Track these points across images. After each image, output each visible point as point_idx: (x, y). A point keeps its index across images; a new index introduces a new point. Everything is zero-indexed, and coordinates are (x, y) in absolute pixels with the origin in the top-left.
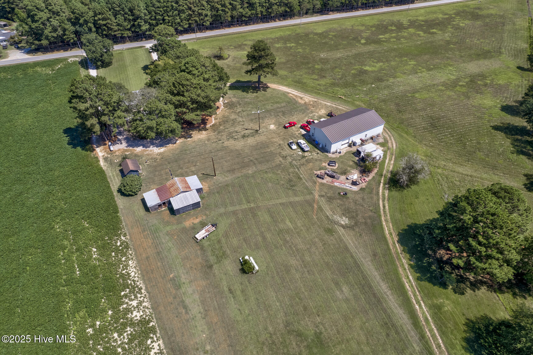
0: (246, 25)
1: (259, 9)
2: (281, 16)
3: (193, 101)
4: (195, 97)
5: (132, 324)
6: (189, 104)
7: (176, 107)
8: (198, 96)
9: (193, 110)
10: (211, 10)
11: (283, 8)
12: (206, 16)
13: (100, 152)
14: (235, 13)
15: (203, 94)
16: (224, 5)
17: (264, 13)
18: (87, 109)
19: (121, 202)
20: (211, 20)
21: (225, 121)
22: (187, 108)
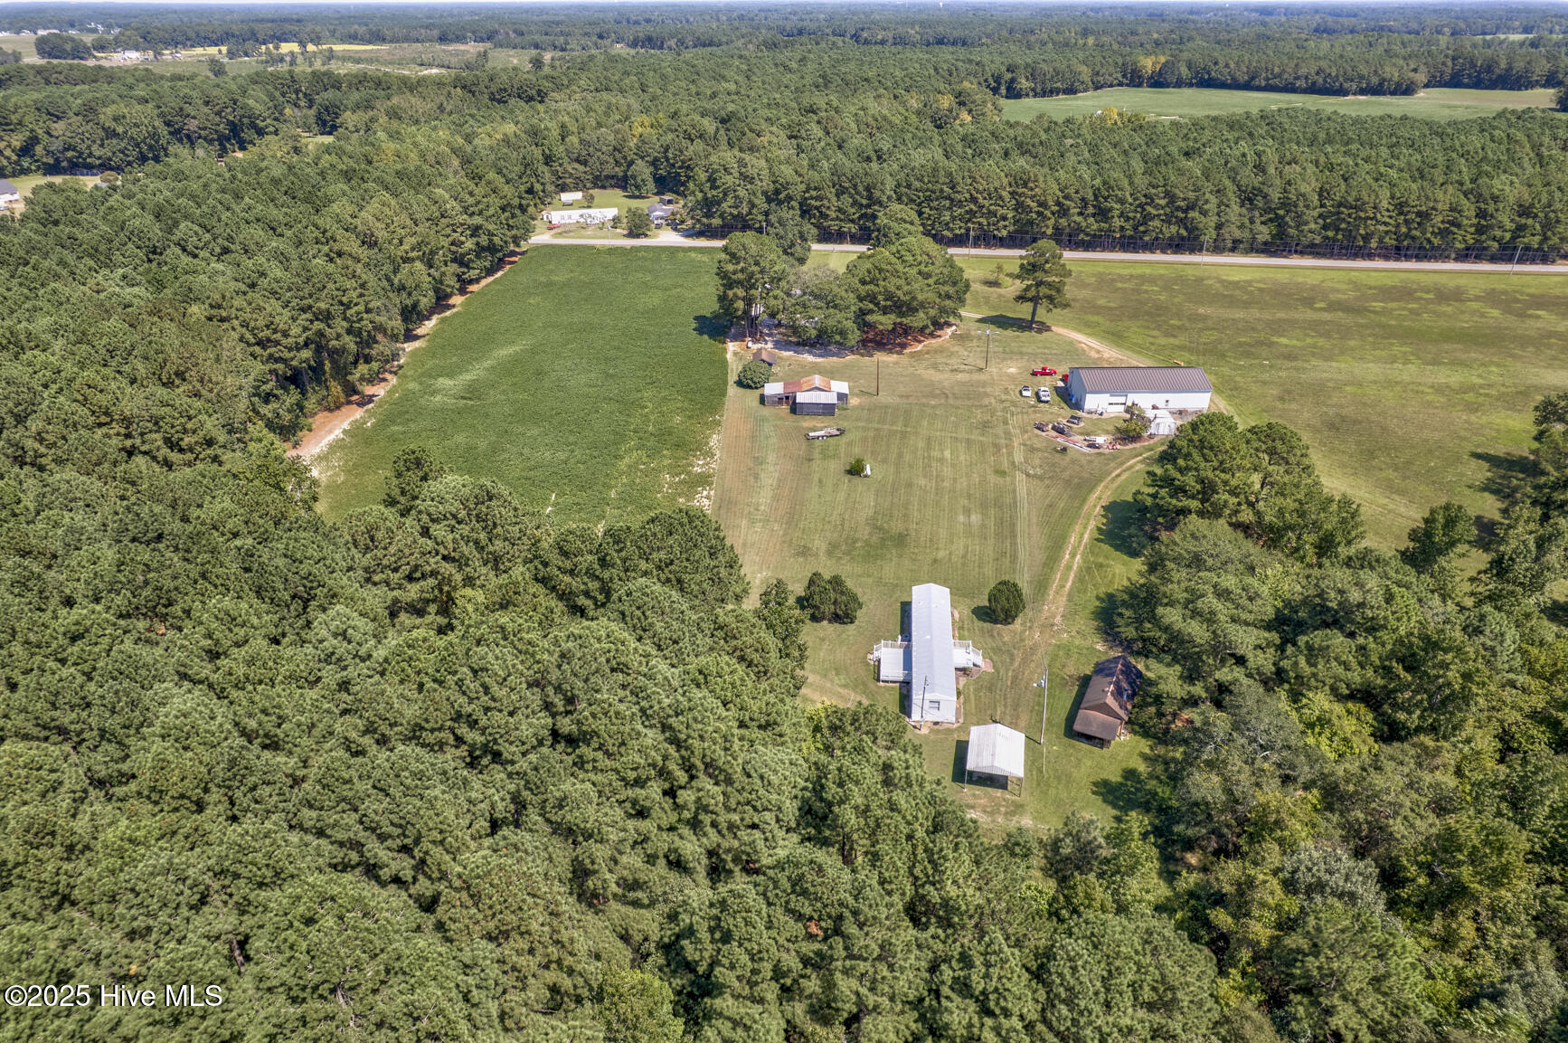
0: (1086, 250)
1: (1117, 222)
2: (1170, 246)
3: (889, 296)
4: (893, 289)
5: (689, 473)
6: (880, 298)
7: (861, 299)
8: (898, 288)
9: (885, 311)
10: (1016, 210)
11: (1174, 229)
12: (1004, 218)
13: (732, 347)
14: (1063, 222)
15: (906, 288)
16: (1042, 204)
17: (1129, 233)
18: (735, 273)
19: (732, 390)
20: (1011, 228)
21: (940, 350)
22: (877, 304)
